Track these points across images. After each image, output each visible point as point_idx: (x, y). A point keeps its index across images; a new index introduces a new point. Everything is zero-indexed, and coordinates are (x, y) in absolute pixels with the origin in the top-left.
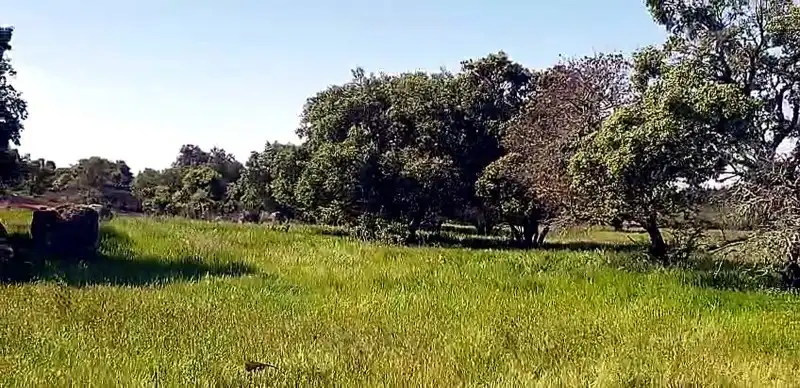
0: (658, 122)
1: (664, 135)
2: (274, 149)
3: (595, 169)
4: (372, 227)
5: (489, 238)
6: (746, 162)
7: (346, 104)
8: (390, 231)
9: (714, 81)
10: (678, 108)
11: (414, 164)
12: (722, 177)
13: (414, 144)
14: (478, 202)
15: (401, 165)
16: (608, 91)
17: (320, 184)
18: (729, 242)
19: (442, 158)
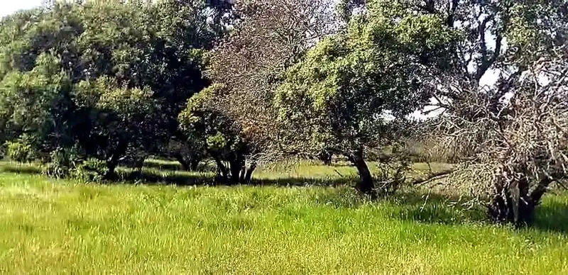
0: (363, 53)
1: (369, 66)
3: (302, 101)
4: (65, 163)
5: (195, 174)
6: (451, 95)
7: (35, 28)
8: (87, 168)
9: (418, 11)
11: (111, 95)
12: (426, 108)
13: (111, 74)
14: (181, 136)
15: (97, 96)
16: (313, 20)
18: (434, 175)
19: (142, 89)
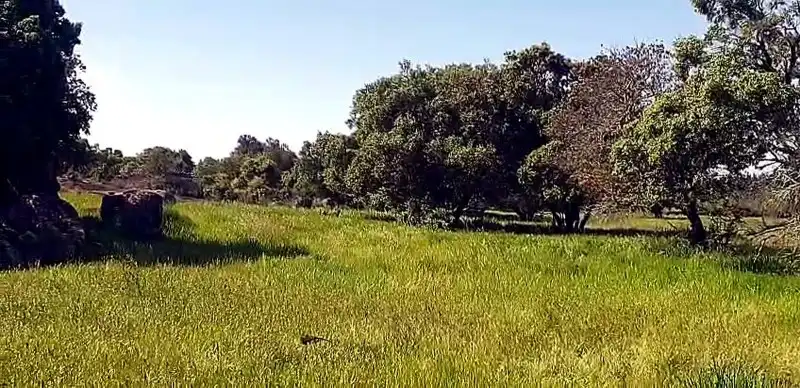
0: (699, 111)
1: (705, 122)
2: (325, 139)
3: (637, 156)
4: (417, 210)
5: (530, 223)
6: (786, 150)
7: (394, 95)
8: (435, 216)
9: (755, 70)
10: (720, 95)
11: (458, 152)
12: (761, 164)
13: (459, 134)
14: (518, 188)
15: (445, 154)
16: (649, 80)
17: (368, 171)
18: (768, 228)
19: (485, 147)
